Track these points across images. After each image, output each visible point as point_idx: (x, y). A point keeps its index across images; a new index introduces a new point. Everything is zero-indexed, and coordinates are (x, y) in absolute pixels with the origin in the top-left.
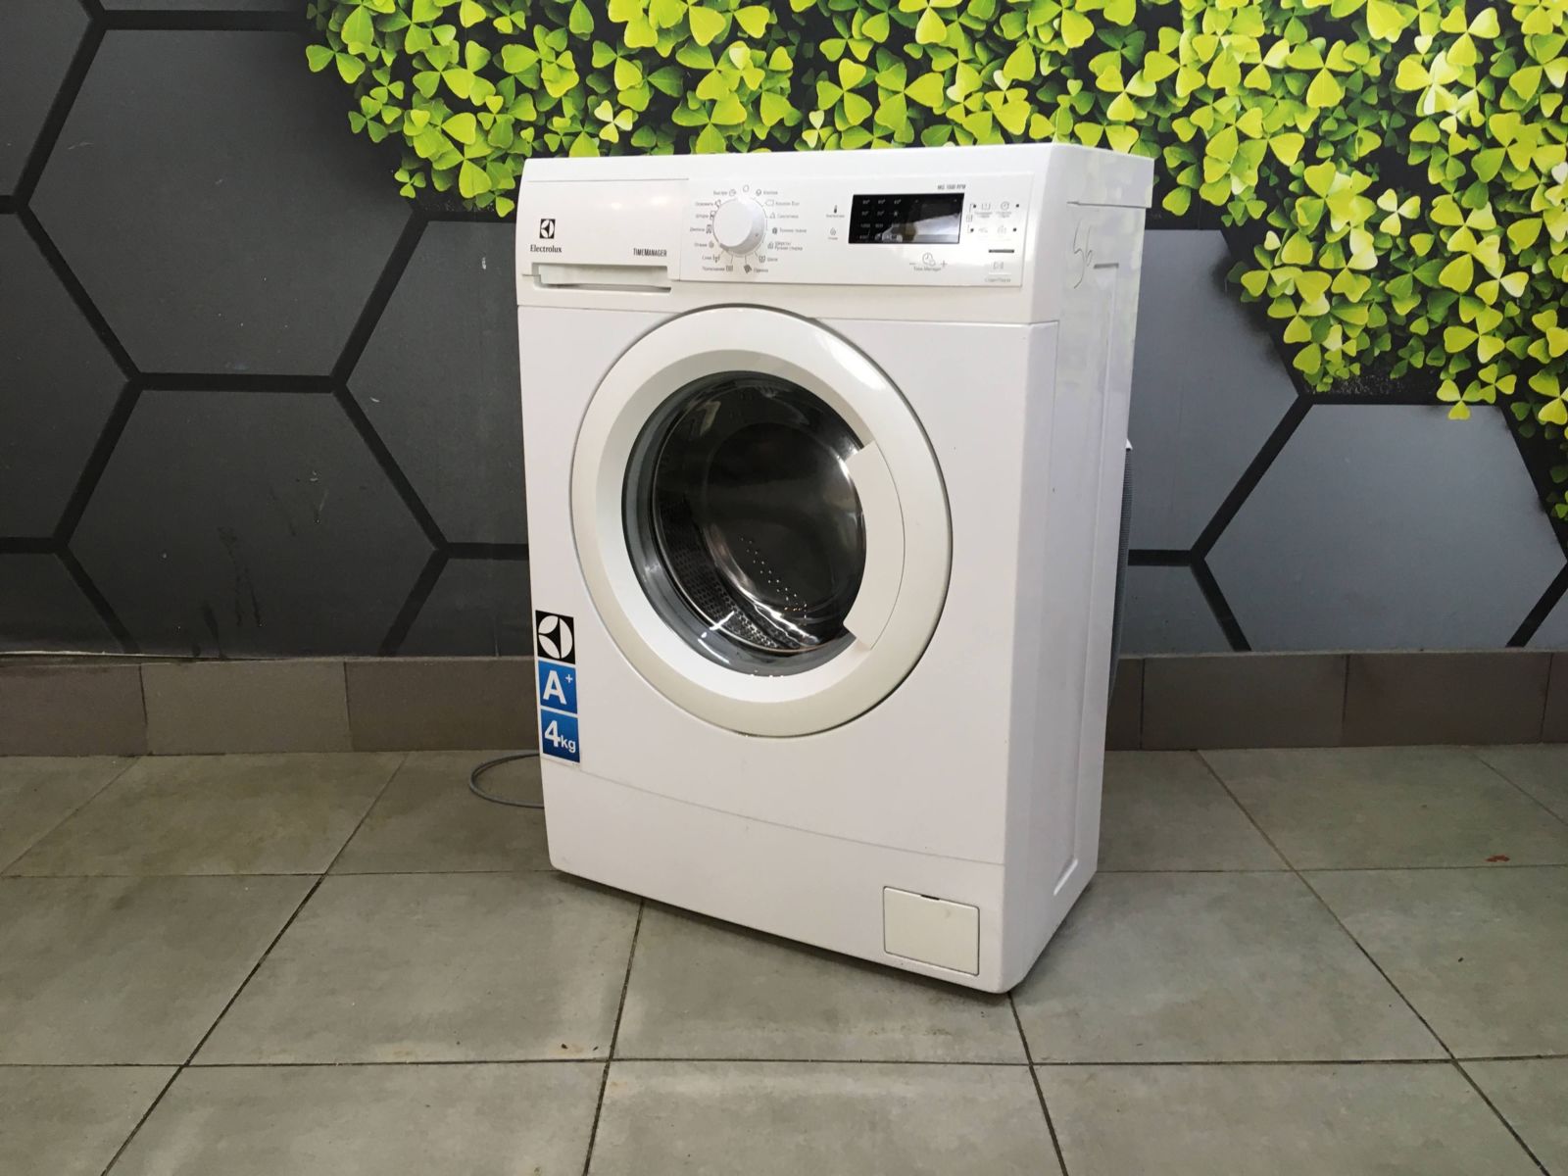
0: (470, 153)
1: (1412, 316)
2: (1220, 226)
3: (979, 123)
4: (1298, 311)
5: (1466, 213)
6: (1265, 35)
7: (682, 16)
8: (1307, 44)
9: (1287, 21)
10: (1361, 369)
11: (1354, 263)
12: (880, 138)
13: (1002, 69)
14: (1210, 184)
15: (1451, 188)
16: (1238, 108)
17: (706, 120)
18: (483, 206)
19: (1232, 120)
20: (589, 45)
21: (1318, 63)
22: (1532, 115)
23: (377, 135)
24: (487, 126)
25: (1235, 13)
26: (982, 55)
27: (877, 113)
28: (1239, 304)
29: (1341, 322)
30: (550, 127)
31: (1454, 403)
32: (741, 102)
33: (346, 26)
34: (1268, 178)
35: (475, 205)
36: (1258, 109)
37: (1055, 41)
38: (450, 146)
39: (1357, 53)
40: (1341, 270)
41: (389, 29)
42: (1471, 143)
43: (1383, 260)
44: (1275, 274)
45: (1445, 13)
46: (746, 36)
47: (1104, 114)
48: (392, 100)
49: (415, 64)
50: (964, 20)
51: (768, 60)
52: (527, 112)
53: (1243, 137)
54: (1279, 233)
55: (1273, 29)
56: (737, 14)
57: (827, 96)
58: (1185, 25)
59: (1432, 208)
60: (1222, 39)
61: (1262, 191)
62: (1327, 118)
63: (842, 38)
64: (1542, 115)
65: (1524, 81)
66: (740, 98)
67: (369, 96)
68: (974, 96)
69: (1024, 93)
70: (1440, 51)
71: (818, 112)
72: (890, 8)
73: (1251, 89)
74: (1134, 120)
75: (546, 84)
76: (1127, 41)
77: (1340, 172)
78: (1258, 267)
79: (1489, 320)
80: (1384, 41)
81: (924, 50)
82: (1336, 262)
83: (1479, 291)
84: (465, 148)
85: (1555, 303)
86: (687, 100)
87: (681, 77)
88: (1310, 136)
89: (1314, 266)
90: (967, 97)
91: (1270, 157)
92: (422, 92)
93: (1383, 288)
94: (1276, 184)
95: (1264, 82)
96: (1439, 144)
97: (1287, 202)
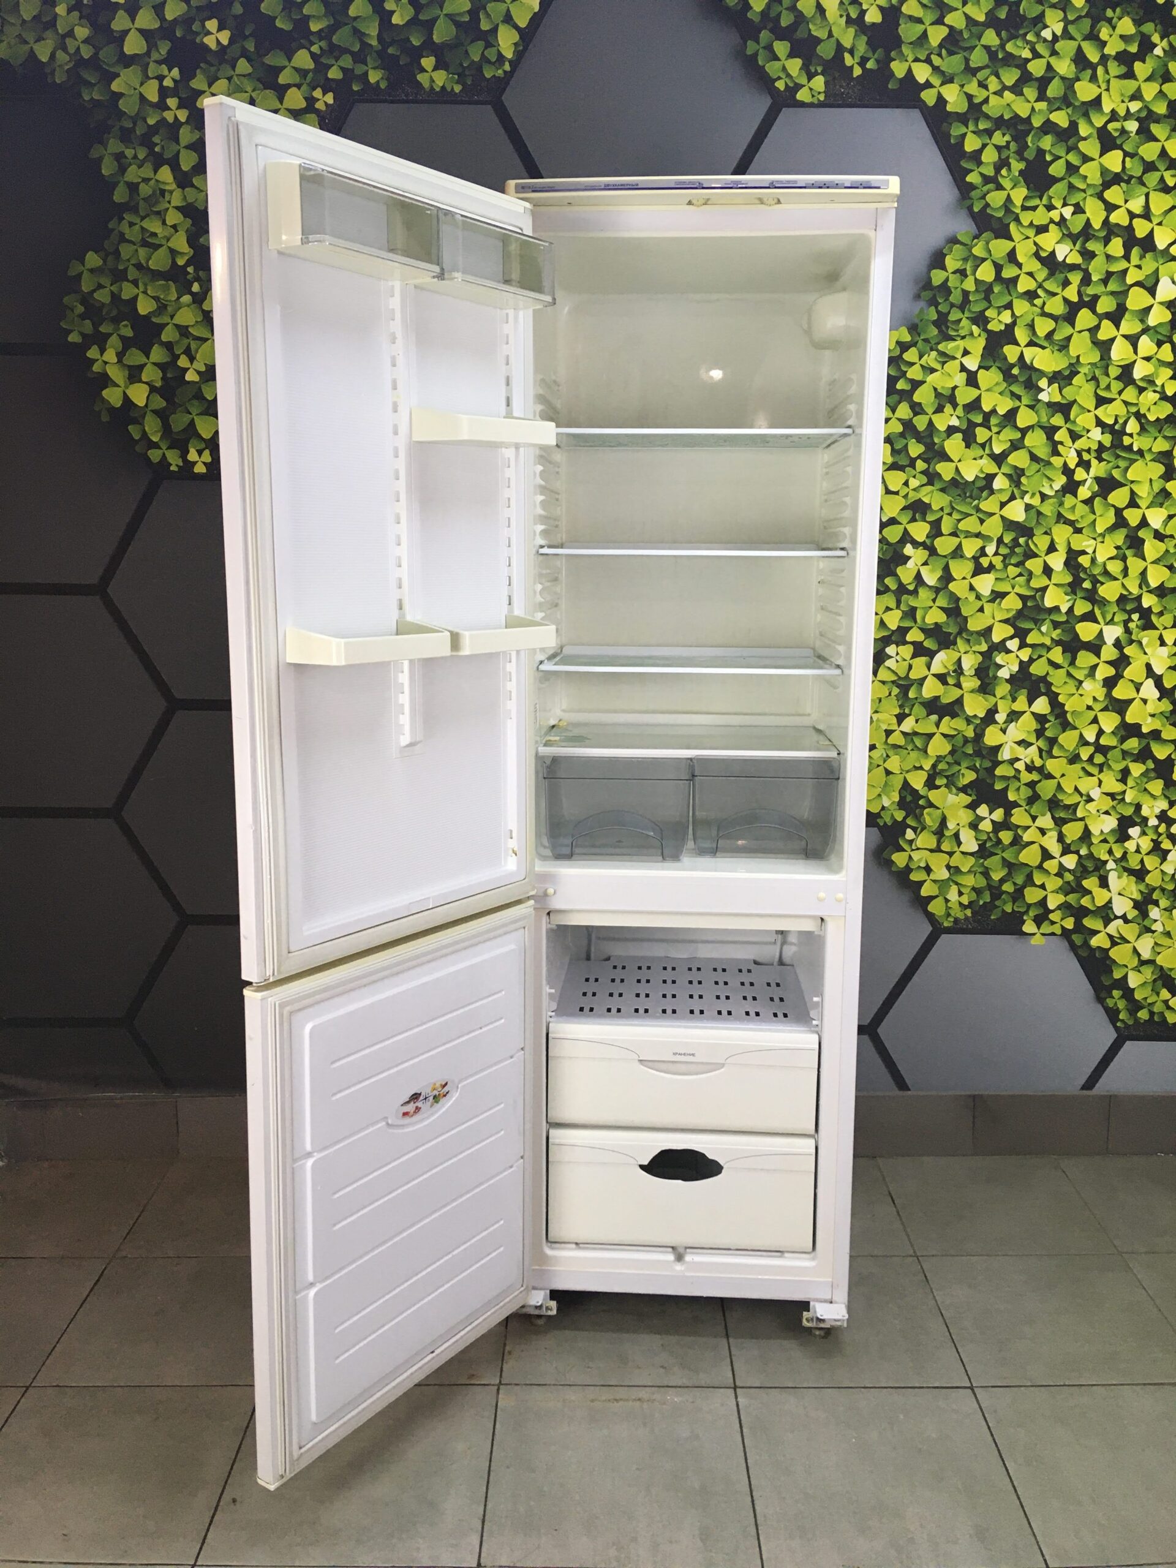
1: (1002, 881)
2: (877, 825)
4: (929, 875)
5: (1034, 818)
6: (899, 712)
8: (926, 718)
9: (913, 705)
10: (971, 913)
11: (963, 848)
15: (1023, 803)
16: (885, 755)
19: (881, 763)
21: (934, 730)
22: (1074, 759)
25: (880, 700)
28: (891, 873)
29: (957, 884)
31: (1034, 934)
34: (905, 797)
36: (898, 756)
39: (959, 724)
40: (955, 852)
42: (1035, 776)
43: (982, 847)
44: (913, 854)
45: (1014, 700)
53: (888, 773)
54: (914, 829)
55: (905, 709)
59: (1012, 815)
60: (873, 715)
61: (902, 804)
62: (941, 761)
64: (1081, 759)
65: (1068, 739)
70: (1012, 721)
73: (892, 744)
77: (951, 794)
78: (902, 849)
79: (1053, 883)
80: (975, 716)
82: (952, 847)
83: (1046, 865)
85: (1097, 873)
88: (931, 773)
89: (938, 850)
91: (906, 785)
93: (983, 863)
94: (911, 800)
95: (901, 741)
96: (1015, 777)
97: (918, 811)
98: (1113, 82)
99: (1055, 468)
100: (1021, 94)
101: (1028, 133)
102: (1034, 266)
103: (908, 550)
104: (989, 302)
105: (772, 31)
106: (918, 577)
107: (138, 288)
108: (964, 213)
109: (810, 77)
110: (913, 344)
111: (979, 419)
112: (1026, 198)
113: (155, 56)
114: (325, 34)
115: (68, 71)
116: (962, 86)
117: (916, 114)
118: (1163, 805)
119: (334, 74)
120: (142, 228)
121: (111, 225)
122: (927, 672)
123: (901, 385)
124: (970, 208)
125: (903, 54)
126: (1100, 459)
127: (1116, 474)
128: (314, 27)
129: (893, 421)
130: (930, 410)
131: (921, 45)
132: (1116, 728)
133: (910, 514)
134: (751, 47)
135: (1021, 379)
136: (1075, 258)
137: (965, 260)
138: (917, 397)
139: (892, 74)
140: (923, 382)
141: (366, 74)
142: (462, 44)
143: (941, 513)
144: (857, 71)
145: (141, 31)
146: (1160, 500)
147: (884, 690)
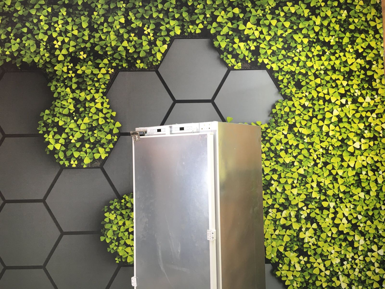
0: (129, 254)
1: (309, 279)
2: (271, 263)
4: (287, 278)
5: (316, 260)
6: (274, 229)
8: (282, 230)
9: (278, 226)
11: (297, 270)
14: (268, 255)
15: (313, 255)
16: (271, 242)
18: (132, 264)
19: (270, 244)
21: (285, 234)
22: (326, 241)
23: (112, 252)
24: (133, 249)
25: (268, 225)
28: (276, 278)
29: (296, 281)
33: (108, 233)
34: (278, 254)
35: (130, 263)
36: (275, 242)
38: (126, 253)
39: (292, 232)
40: (294, 271)
41: (116, 233)
42: (315, 247)
43: (302, 269)
44: (282, 272)
45: (307, 224)
48: (116, 245)
49: (120, 239)
53: (273, 247)
54: (282, 264)
55: (276, 228)
59: (310, 259)
61: (277, 256)
62: (287, 243)
64: (328, 242)
65: (323, 236)
67: (111, 245)
70: (307, 231)
73: (273, 238)
77: (291, 253)
78: (279, 270)
79: (324, 279)
80: (296, 229)
82: (293, 269)
83: (321, 274)
85: (336, 276)
88: (285, 246)
89: (289, 270)
91: (278, 250)
92: (121, 244)
93: (303, 274)
94: (280, 255)
95: (275, 237)
96: (309, 247)
97: (282, 258)
98: (316, 61)
99: (311, 160)
100: (293, 65)
101: (295, 75)
102: (300, 107)
103: (273, 182)
104: (288, 117)
105: (226, 52)
106: (276, 190)
107: (59, 118)
108: (280, 95)
109: (237, 63)
110: (269, 128)
111: (288, 147)
112: (296, 91)
113: (66, 61)
114: (112, 55)
115: (43, 65)
116: (277, 64)
117: (265, 71)
118: (353, 254)
119: (114, 64)
120: (61, 104)
121: (53, 103)
122: (280, 217)
123: (267, 138)
124: (281, 94)
125: (260, 57)
126: (323, 157)
127: (328, 161)
128: (109, 53)
129: (265, 148)
130: (275, 145)
131: (266, 54)
132: (337, 232)
133: (272, 172)
134: (222, 56)
135: (299, 136)
136: (310, 105)
137: (281, 106)
138: (271, 141)
139: (258, 62)
140: (272, 138)
141: (122, 64)
142: (147, 57)
143: (281, 172)
144: (249, 61)
145: (63, 55)
146: (341, 167)
147: (269, 222)
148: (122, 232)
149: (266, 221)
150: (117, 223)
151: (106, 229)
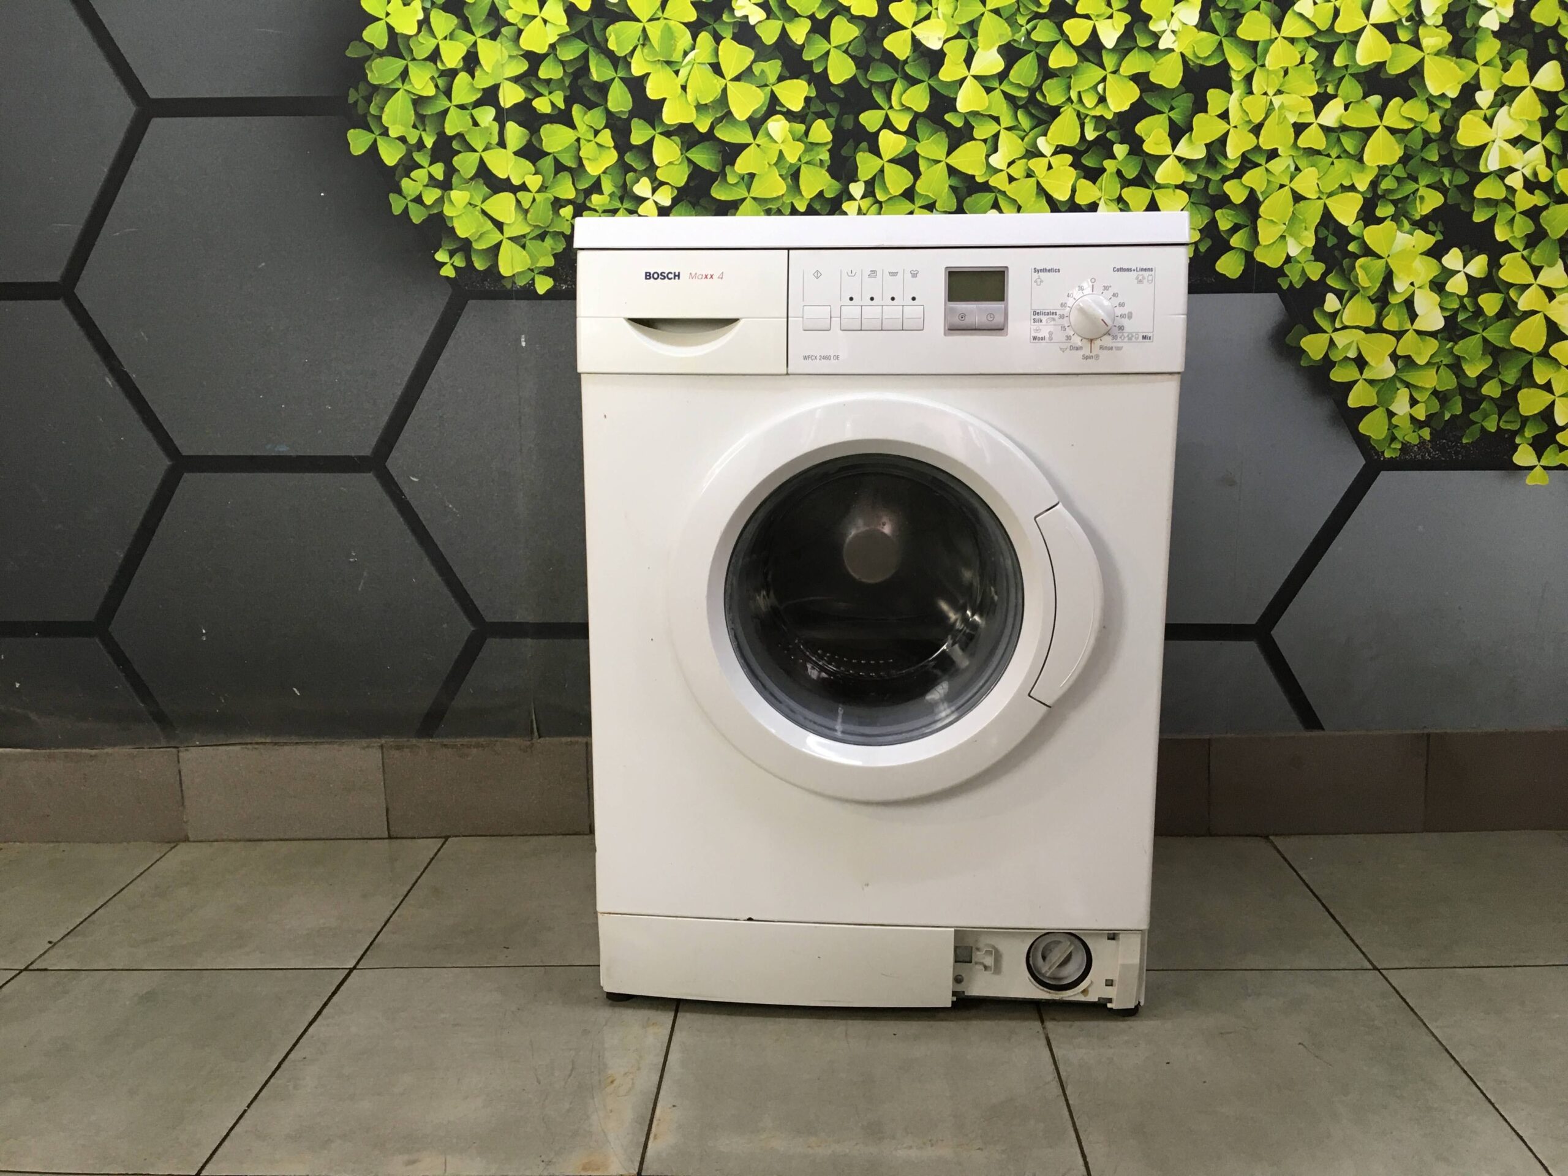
0: (509, 232)
1: (1482, 379)
2: (1277, 289)
3: (1023, 190)
4: (1361, 373)
5: (1536, 271)
6: (1318, 93)
7: (720, 91)
8: (1362, 101)
9: (1341, 79)
10: (1431, 434)
11: (1419, 325)
12: (921, 207)
13: (1045, 134)
14: (1265, 246)
15: (1519, 246)
16: (1292, 168)
17: (744, 194)
18: (522, 284)
20: (628, 122)
21: (1377, 122)
23: (417, 216)
24: (526, 205)
25: (1286, 72)
26: (1025, 122)
27: (918, 183)
28: (1299, 369)
29: (1408, 385)
30: (588, 204)
31: (1531, 468)
32: (781, 176)
33: (386, 109)
34: (1326, 238)
35: (514, 283)
36: (1314, 168)
37: (1100, 105)
38: (489, 225)
39: (1416, 110)
40: (1407, 331)
41: (429, 111)
42: (1539, 199)
43: (1451, 320)
44: (1336, 337)
45: (1506, 66)
46: (785, 110)
47: (1153, 178)
48: (432, 181)
49: (455, 145)
50: (1005, 87)
51: (807, 133)
52: (566, 189)
53: (1298, 198)
54: (1340, 295)
55: (1327, 86)
56: (774, 88)
57: (866, 164)
58: (1234, 85)
59: (1501, 266)
60: (1274, 99)
61: (1319, 252)
62: (1387, 176)
63: (882, 108)
66: (779, 171)
67: (410, 178)
68: (1018, 163)
69: (1068, 158)
70: (1502, 105)
71: (858, 183)
72: (929, 78)
73: (1305, 149)
74: (1184, 182)
75: (585, 162)
76: (1174, 104)
77: (1401, 232)
78: (1320, 330)
79: (1565, 381)
80: (1443, 96)
81: (965, 118)
82: (1401, 324)
83: (1553, 351)
84: (505, 228)
86: (726, 175)
87: (720, 152)
88: (1369, 196)
89: (1378, 328)
90: (1010, 164)
91: (1327, 218)
92: (461, 172)
93: (1451, 349)
94: (1334, 244)
95: (1318, 141)
96: (1506, 200)
97: (1346, 262)
122: (1361, 21)
147: (1293, 55)
148: (462, 107)
149: (1272, 48)
150: (435, 56)
151: (376, 88)
